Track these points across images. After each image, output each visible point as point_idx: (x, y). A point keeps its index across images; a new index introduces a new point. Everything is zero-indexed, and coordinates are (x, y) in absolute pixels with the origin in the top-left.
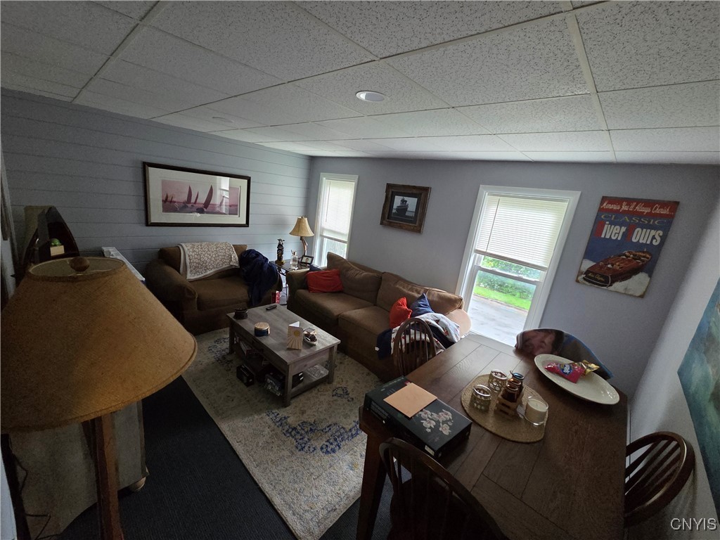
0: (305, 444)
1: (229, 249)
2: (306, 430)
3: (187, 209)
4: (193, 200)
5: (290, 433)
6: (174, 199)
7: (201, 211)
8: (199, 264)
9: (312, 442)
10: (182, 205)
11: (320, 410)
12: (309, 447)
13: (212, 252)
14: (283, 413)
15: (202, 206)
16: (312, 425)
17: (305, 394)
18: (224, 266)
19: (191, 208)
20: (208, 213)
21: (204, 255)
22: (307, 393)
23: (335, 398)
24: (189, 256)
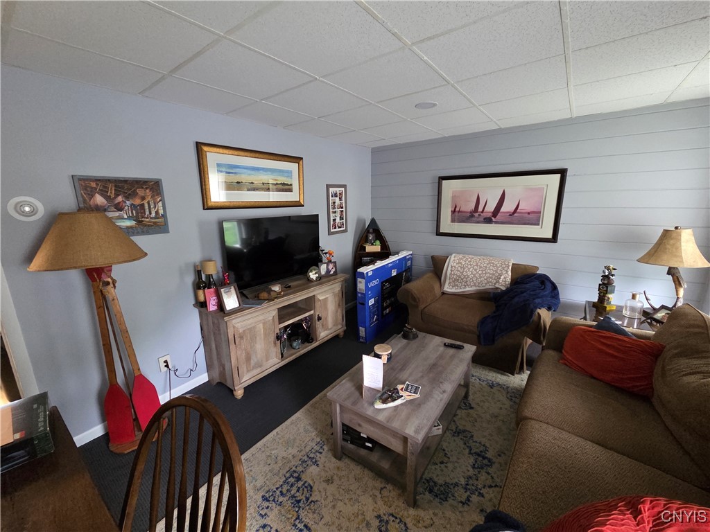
0: (274, 500)
1: (503, 268)
2: (298, 494)
3: (474, 219)
4: (480, 209)
5: (291, 476)
6: (462, 209)
7: (488, 221)
8: (460, 277)
9: (276, 509)
10: (468, 214)
11: (340, 504)
12: (268, 508)
13: (481, 267)
14: (326, 459)
15: (490, 215)
16: (307, 499)
17: (366, 472)
18: (487, 287)
19: (478, 218)
20: (496, 223)
21: (469, 269)
22: (371, 474)
23: (376, 523)
24: (452, 267)
